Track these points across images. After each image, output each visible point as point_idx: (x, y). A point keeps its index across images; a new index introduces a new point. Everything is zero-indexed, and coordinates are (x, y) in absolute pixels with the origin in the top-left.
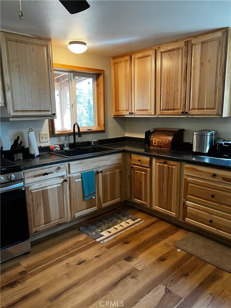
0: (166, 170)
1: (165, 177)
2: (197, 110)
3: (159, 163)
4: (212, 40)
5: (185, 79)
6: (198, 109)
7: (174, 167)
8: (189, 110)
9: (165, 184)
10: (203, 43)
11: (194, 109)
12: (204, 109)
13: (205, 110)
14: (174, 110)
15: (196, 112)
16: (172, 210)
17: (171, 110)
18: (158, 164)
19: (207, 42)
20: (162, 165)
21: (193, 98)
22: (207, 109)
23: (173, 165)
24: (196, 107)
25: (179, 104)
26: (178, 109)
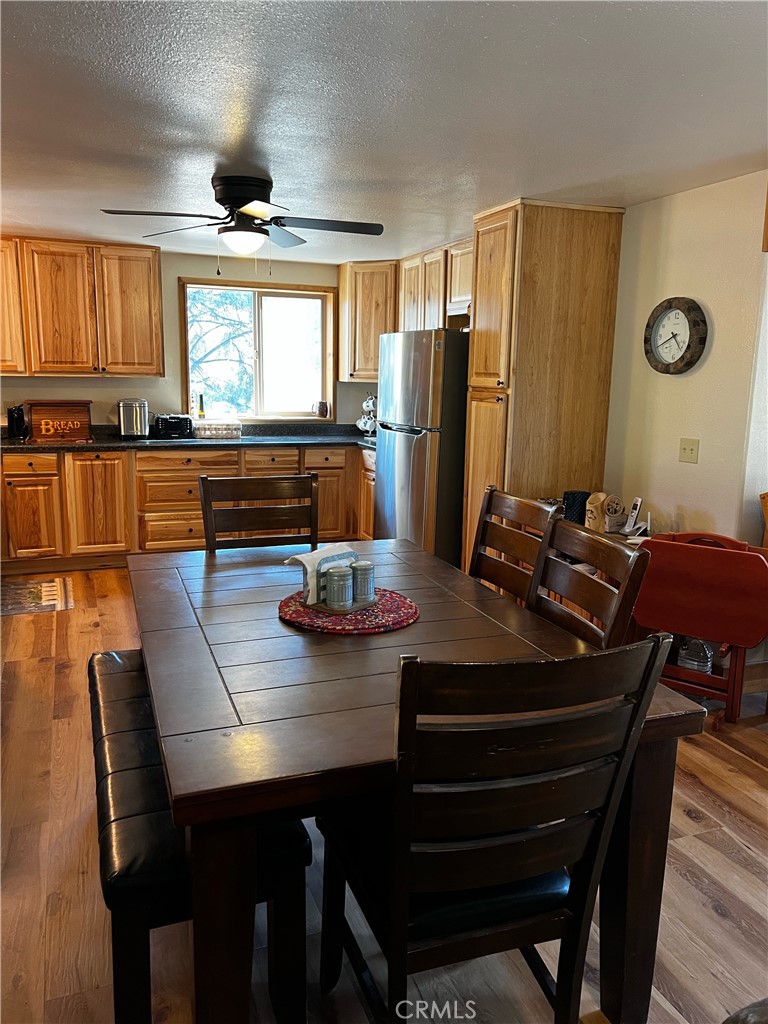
0: (98, 471)
1: (99, 484)
2: (121, 366)
3: (81, 460)
4: (136, 259)
5: (93, 311)
6: (123, 364)
7: (116, 462)
8: (107, 365)
9: (99, 497)
10: (120, 259)
11: (117, 363)
12: (134, 364)
13: (136, 366)
14: (73, 363)
15: (120, 368)
16: (118, 539)
17: (66, 362)
18: (78, 463)
19: (129, 259)
20: (89, 463)
21: (113, 345)
22: (139, 364)
23: (114, 459)
24: (121, 360)
25: (84, 353)
26: (82, 363)
